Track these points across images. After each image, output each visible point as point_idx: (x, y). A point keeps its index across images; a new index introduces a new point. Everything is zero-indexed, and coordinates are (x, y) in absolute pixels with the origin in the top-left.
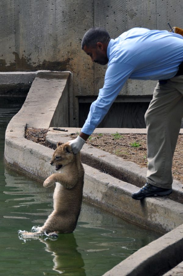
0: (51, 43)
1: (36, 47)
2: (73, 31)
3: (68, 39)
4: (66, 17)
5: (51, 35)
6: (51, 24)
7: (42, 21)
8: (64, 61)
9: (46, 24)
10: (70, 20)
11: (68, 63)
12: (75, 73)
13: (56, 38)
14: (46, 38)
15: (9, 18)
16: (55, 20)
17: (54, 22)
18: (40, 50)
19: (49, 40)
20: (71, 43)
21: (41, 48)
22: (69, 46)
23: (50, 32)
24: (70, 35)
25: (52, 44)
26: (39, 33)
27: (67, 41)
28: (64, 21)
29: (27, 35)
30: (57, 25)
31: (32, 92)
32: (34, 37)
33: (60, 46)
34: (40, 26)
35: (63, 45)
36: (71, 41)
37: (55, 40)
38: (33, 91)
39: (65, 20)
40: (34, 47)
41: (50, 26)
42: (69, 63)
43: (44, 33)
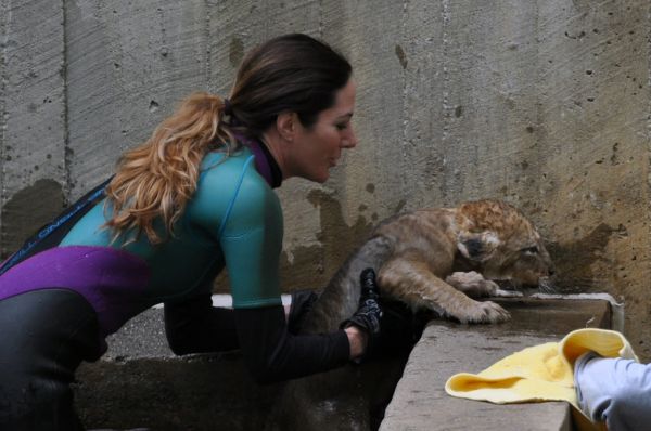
0: (513, 146)
1: (435, 168)
2: (630, 84)
3: (601, 125)
4: (592, 14)
5: (511, 104)
6: (514, 48)
7: (467, 30)
8: (579, 242)
9: (483, 48)
10: (613, 26)
11: (597, 253)
12: (637, 302)
13: (540, 121)
14: (484, 119)
15: (289, 15)
16: (535, 25)
17: (528, 39)
18: (451, 181)
19: (500, 129)
20: (615, 149)
21: (456, 171)
22: (609, 162)
23: (509, 87)
24: (611, 102)
25: (514, 150)
26: (446, 94)
27: (598, 136)
28: (583, 34)
29: (383, 100)
30: (542, 51)
31: (411, 402)
32: (420, 114)
33: (559, 163)
34: (456, 54)
35: (577, 157)
36: (614, 138)
37: (530, 130)
38: (412, 397)
39: (588, 27)
40: (424, 165)
41: (505, 55)
42: (602, 251)
43: (475, 93)
